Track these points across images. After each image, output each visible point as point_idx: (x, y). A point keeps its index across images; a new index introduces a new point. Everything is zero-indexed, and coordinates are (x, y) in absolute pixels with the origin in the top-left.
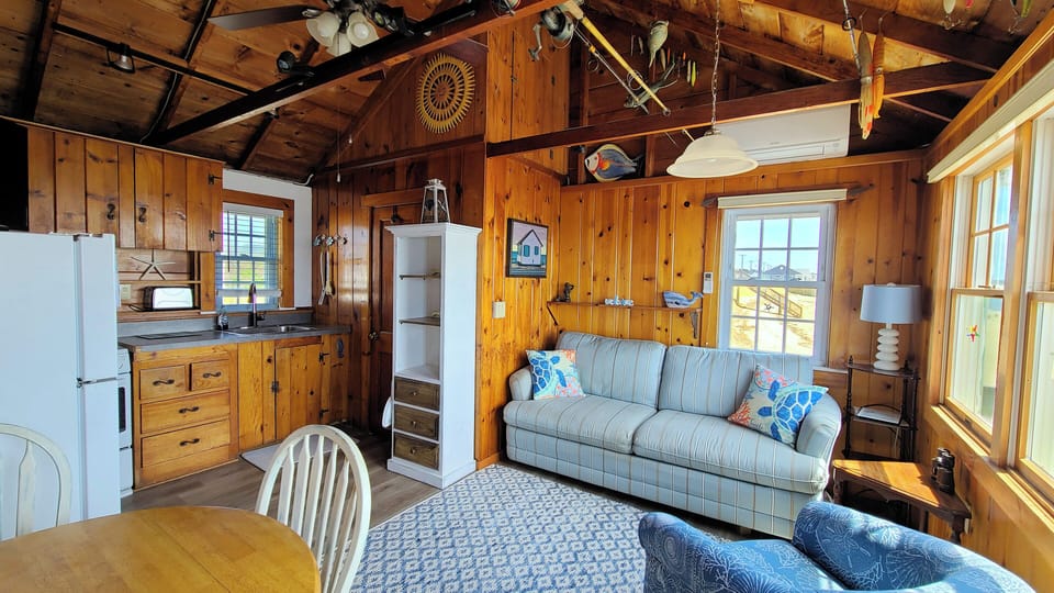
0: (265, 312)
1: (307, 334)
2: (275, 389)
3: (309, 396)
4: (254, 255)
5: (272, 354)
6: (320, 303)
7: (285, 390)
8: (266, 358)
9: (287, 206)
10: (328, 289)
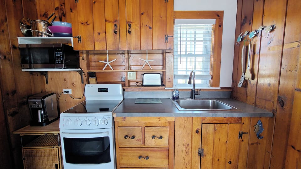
0: (200, 90)
1: (229, 115)
2: (201, 153)
3: (228, 164)
4: (196, 53)
5: (199, 127)
6: (240, 85)
7: (208, 157)
8: (195, 130)
9: (218, 16)
10: (248, 75)
